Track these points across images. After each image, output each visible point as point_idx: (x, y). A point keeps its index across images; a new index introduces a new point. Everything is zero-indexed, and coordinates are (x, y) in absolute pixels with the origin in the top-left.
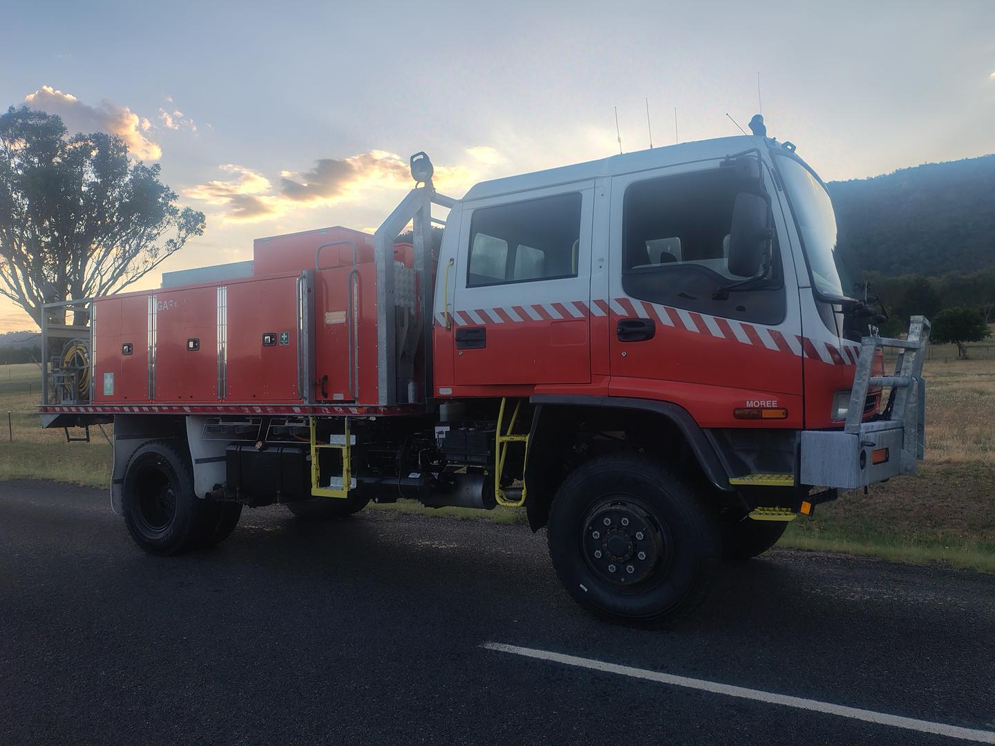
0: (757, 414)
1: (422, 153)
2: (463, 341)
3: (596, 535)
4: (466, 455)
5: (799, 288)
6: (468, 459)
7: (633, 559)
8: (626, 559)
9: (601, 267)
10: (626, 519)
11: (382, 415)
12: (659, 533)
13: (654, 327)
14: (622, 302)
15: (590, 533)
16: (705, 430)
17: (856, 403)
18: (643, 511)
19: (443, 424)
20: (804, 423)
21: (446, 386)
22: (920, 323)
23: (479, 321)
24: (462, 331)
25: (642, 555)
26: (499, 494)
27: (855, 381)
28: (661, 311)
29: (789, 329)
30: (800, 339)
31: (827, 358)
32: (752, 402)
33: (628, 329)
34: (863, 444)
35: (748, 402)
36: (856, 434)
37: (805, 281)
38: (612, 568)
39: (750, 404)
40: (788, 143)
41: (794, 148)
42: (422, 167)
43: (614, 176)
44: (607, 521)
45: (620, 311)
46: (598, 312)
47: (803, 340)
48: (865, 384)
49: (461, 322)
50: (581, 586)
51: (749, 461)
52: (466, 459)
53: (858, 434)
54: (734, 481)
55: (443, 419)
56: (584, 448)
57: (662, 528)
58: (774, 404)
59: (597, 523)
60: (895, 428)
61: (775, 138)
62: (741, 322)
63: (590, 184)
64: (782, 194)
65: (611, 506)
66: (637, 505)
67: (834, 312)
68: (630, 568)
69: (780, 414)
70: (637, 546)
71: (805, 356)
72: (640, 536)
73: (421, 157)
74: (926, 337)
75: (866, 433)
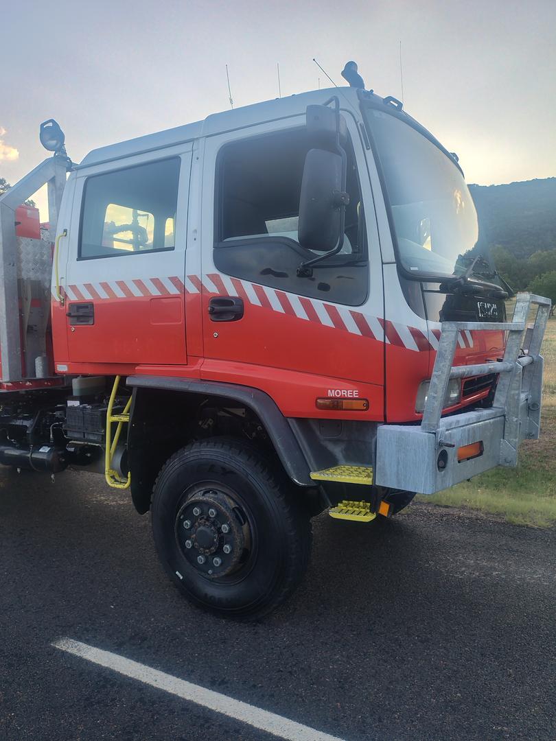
0: (336, 404)
1: (52, 121)
2: (73, 316)
3: (187, 524)
4: (84, 433)
5: (383, 263)
6: (86, 436)
7: (219, 552)
8: (212, 552)
9: (195, 239)
10: (213, 510)
11: (5, 391)
12: (246, 524)
13: (242, 306)
14: (213, 278)
15: (181, 522)
16: (288, 419)
17: (434, 397)
18: (231, 501)
19: (74, 399)
20: (385, 416)
21: (63, 362)
22: (526, 302)
23: (88, 297)
24: (72, 305)
25: (227, 548)
26: (108, 474)
27: (434, 373)
28: (248, 287)
29: (371, 311)
30: (383, 322)
31: (410, 344)
32: (333, 391)
33: (218, 308)
34: (440, 444)
35: (329, 391)
36: (433, 433)
37: (389, 255)
38: (201, 559)
39: (331, 394)
40: (390, 98)
41: (400, 105)
42: (52, 134)
43: (207, 137)
44: (196, 511)
45: (212, 289)
46: (192, 289)
47: (385, 324)
48: (444, 377)
49: (73, 298)
50: (177, 573)
51: (337, 451)
52: (84, 437)
53: (435, 434)
54: (315, 476)
55: (75, 393)
56: (211, 424)
57: (249, 519)
58: (355, 394)
59: (188, 512)
60: (492, 418)
61: (372, 91)
62: (323, 302)
63: (188, 147)
64: (369, 153)
65: (203, 495)
66: (227, 495)
67: (423, 291)
68: (217, 561)
69: (360, 405)
70: (222, 540)
71: (387, 341)
72: (225, 528)
73: (50, 124)
74: (546, 314)
75: (447, 430)
